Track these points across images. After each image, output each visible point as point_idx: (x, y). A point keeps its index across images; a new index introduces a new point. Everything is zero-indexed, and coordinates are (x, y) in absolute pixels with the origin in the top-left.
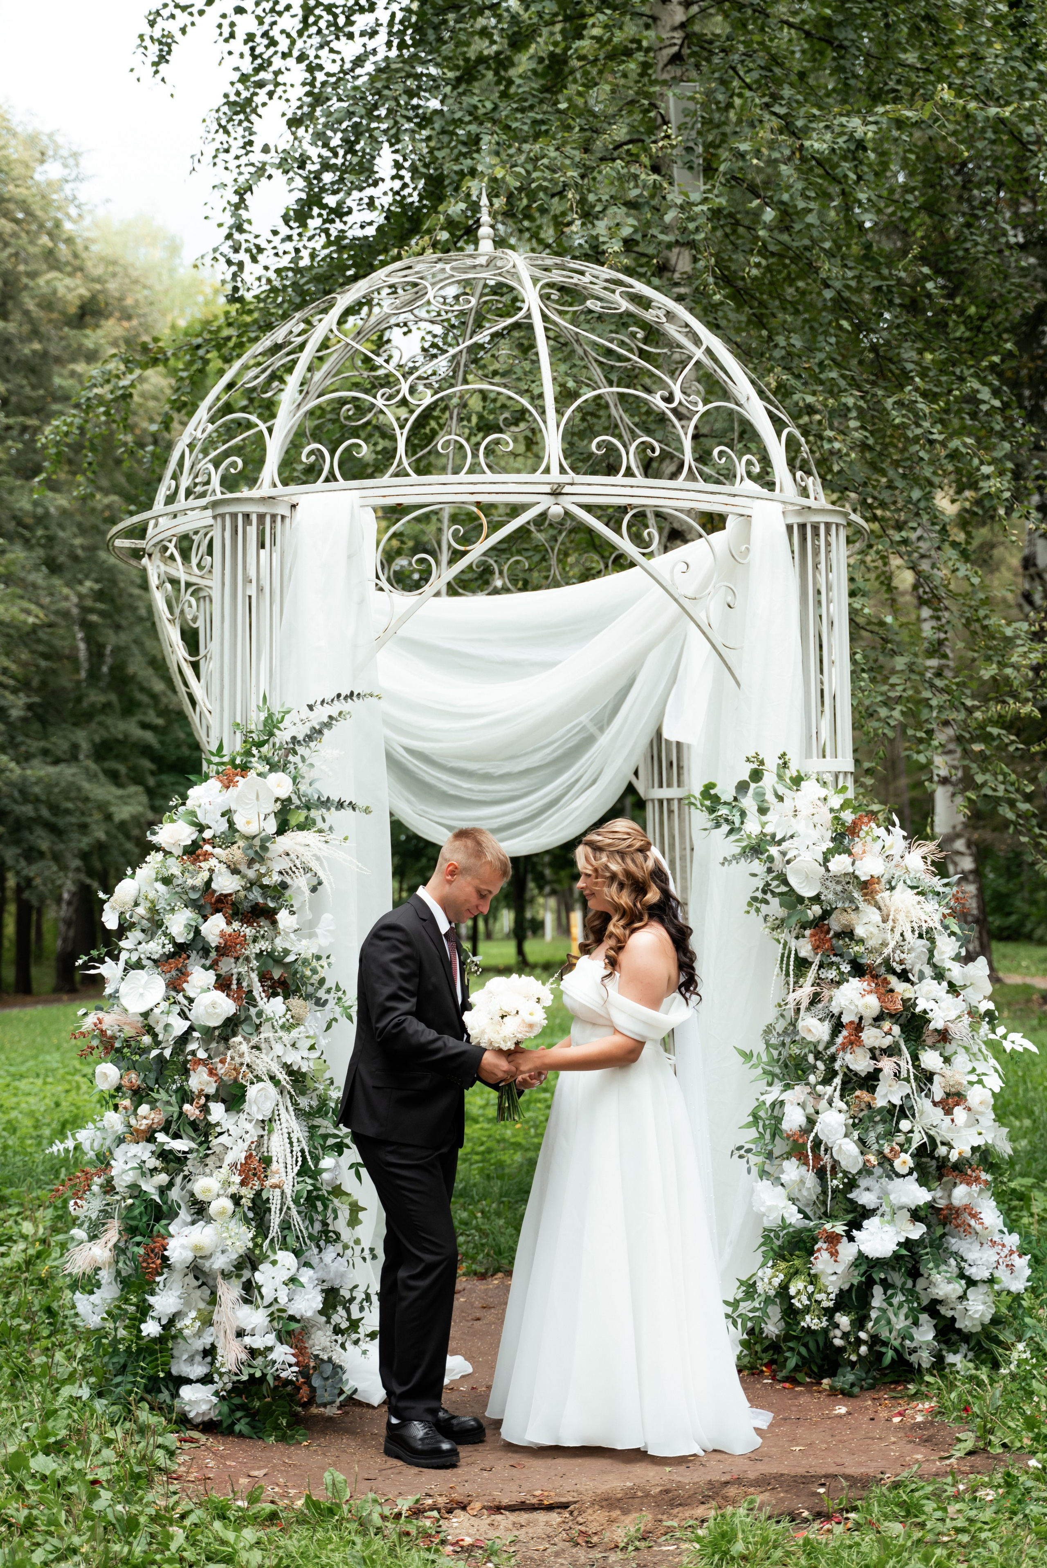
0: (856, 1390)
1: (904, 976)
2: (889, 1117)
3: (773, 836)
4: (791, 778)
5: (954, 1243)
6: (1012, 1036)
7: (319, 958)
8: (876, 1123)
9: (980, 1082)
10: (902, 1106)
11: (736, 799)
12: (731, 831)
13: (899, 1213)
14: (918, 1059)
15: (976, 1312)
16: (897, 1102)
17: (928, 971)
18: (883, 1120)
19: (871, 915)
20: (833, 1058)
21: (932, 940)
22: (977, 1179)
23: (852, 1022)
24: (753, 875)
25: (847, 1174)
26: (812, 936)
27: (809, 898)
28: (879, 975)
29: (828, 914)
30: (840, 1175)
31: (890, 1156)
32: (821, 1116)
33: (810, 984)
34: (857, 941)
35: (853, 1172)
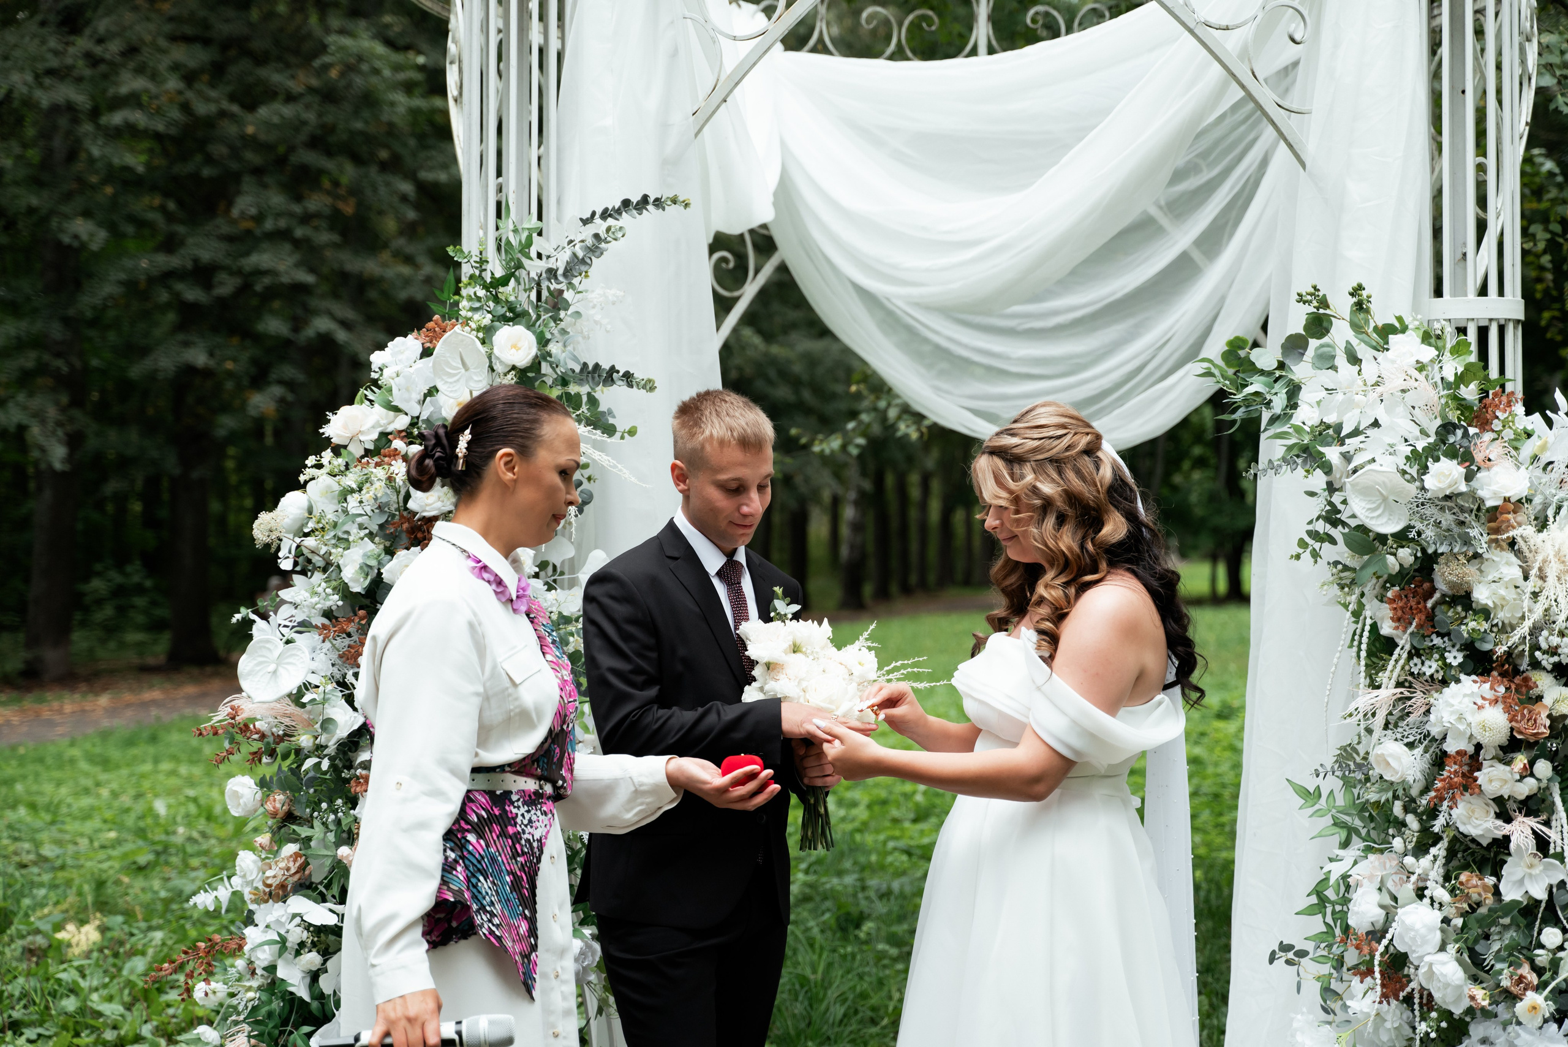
2: (1522, 922)
3: (1339, 427)
4: (1376, 330)
8: (1506, 927)
10: (1550, 904)
11: (1281, 366)
12: (1275, 420)
16: (1541, 894)
18: (1514, 923)
19: (1507, 567)
20: (1432, 813)
23: (1460, 754)
24: (1312, 494)
25: (1447, 1015)
26: (1391, 601)
27: (1394, 535)
28: (1516, 672)
29: (1427, 563)
30: (1434, 1015)
31: (1515, 990)
32: (1399, 911)
33: (1393, 682)
34: (1476, 612)
35: (1458, 1011)
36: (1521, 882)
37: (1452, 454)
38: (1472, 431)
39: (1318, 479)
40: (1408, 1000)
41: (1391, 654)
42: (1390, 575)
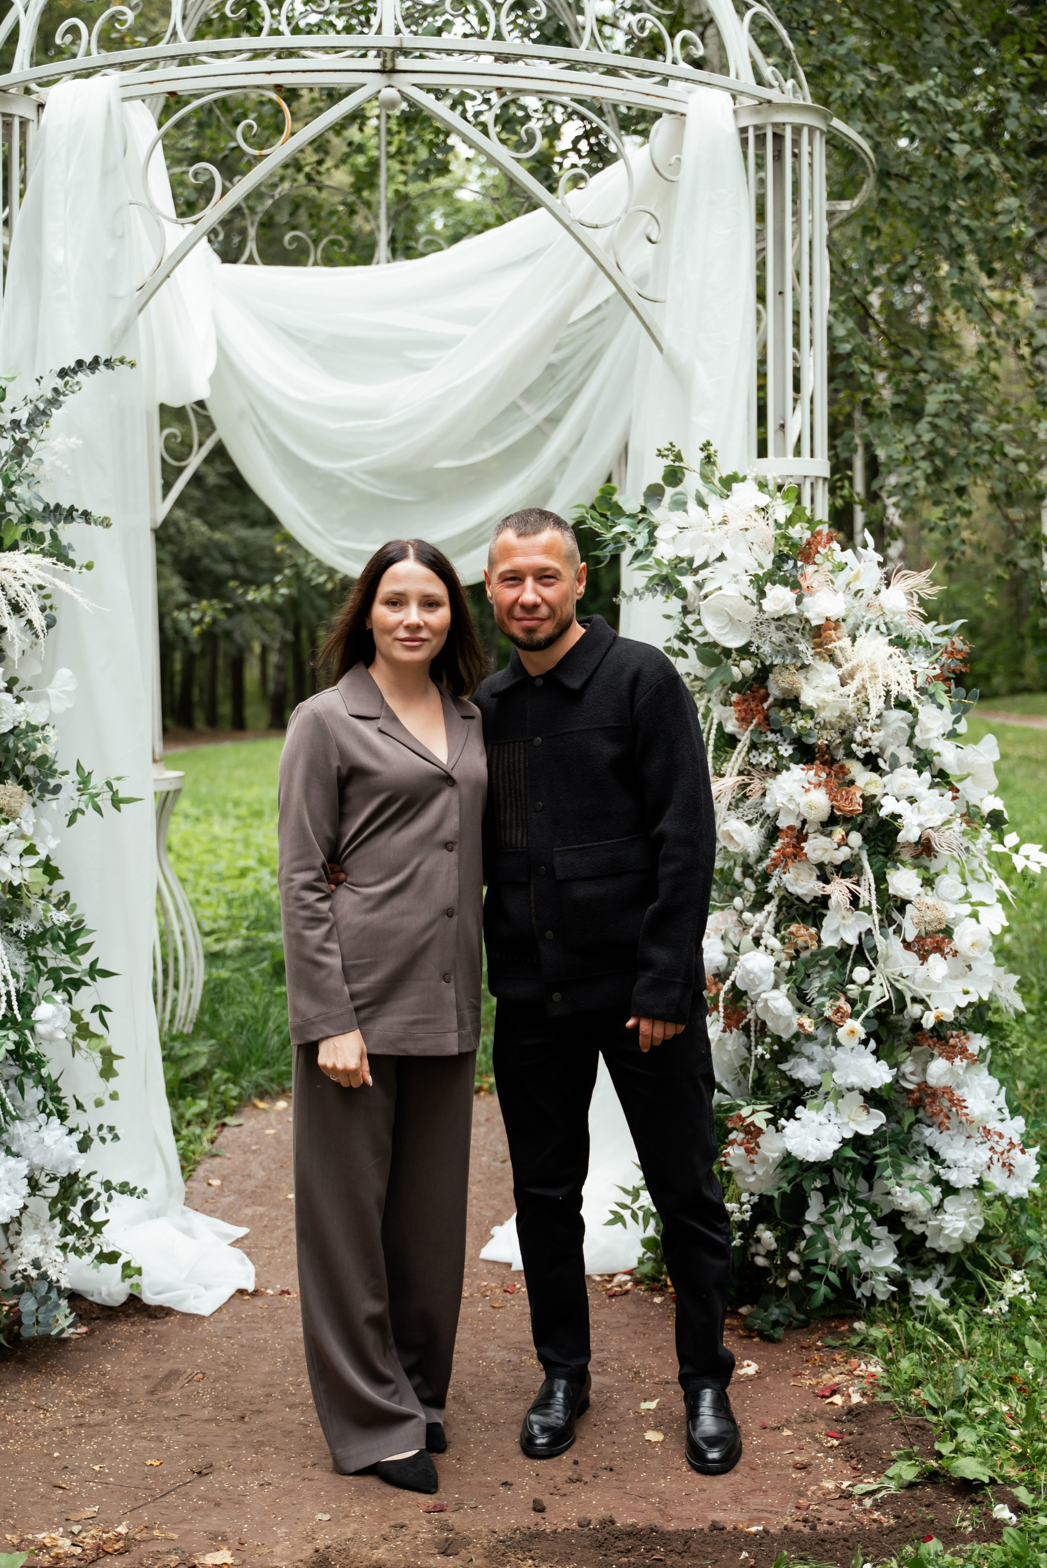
0: (779, 1333)
1: (871, 762)
2: (838, 963)
3: (691, 560)
4: (721, 479)
5: (930, 1135)
6: (1026, 849)
7: (34, 728)
8: (824, 968)
9: (975, 915)
10: (860, 947)
11: (644, 510)
12: (637, 555)
13: (848, 1095)
14: (885, 881)
15: (955, 1230)
16: (853, 940)
17: (906, 755)
18: (832, 964)
19: (826, 675)
20: (766, 877)
21: (914, 712)
22: (963, 1051)
23: (790, 828)
24: (668, 617)
25: (778, 1039)
26: (737, 704)
27: (737, 650)
28: (833, 761)
29: (763, 673)
30: (768, 1040)
31: (835, 1018)
32: (741, 958)
33: (736, 771)
34: (803, 713)
35: (786, 1037)
36: (837, 931)
37: (785, 582)
38: (799, 564)
39: (676, 604)
40: (746, 1029)
41: (734, 748)
42: (734, 684)
